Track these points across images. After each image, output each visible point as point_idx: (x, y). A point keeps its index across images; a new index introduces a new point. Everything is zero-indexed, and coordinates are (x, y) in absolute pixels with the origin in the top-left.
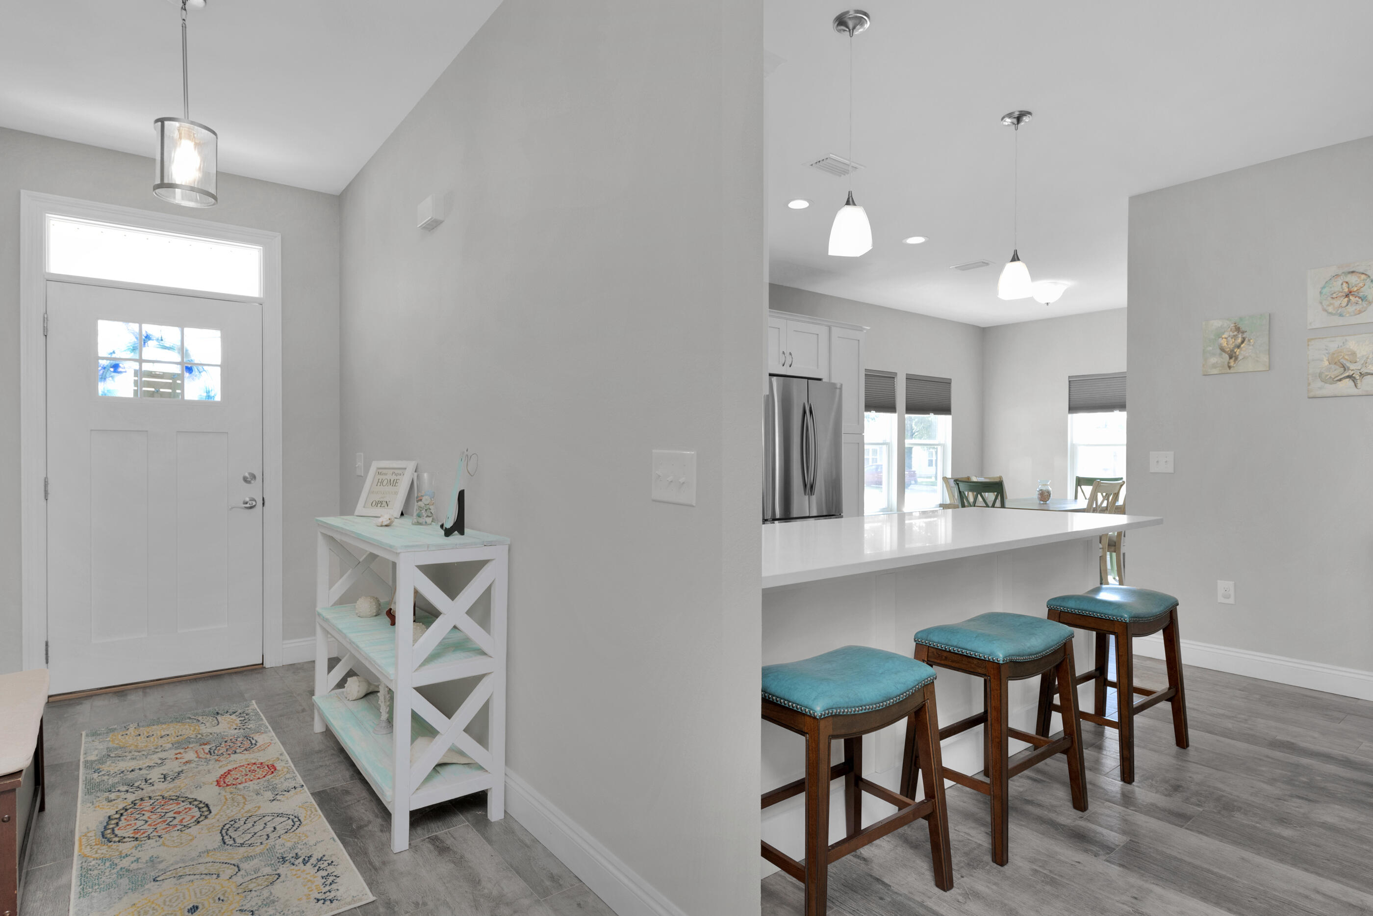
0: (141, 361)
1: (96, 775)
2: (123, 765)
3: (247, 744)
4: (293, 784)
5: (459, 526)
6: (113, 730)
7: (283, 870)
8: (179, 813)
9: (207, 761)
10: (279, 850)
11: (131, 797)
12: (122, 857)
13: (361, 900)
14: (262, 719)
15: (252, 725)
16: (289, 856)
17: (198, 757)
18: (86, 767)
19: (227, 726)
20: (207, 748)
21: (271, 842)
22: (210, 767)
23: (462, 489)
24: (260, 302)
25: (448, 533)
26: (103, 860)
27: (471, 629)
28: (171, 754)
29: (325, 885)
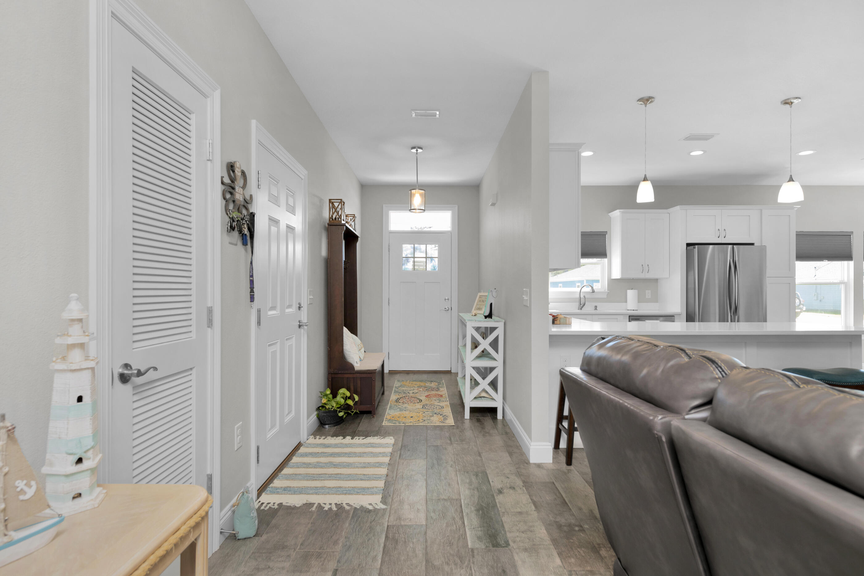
0: (414, 258)
1: (397, 390)
2: (404, 389)
3: (437, 390)
4: (445, 400)
5: (490, 316)
6: (403, 381)
7: (435, 415)
8: (414, 400)
9: (425, 391)
10: (436, 411)
11: (404, 395)
12: (399, 405)
13: (451, 424)
14: (444, 385)
15: (440, 386)
16: (437, 413)
17: (423, 390)
18: (395, 387)
19: (433, 385)
20: (426, 389)
21: (434, 410)
22: (425, 393)
23: (491, 302)
24: (450, 232)
25: (486, 317)
26: (395, 405)
27: (490, 350)
28: (416, 388)
29: (443, 420)
